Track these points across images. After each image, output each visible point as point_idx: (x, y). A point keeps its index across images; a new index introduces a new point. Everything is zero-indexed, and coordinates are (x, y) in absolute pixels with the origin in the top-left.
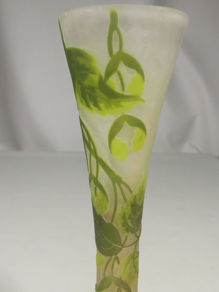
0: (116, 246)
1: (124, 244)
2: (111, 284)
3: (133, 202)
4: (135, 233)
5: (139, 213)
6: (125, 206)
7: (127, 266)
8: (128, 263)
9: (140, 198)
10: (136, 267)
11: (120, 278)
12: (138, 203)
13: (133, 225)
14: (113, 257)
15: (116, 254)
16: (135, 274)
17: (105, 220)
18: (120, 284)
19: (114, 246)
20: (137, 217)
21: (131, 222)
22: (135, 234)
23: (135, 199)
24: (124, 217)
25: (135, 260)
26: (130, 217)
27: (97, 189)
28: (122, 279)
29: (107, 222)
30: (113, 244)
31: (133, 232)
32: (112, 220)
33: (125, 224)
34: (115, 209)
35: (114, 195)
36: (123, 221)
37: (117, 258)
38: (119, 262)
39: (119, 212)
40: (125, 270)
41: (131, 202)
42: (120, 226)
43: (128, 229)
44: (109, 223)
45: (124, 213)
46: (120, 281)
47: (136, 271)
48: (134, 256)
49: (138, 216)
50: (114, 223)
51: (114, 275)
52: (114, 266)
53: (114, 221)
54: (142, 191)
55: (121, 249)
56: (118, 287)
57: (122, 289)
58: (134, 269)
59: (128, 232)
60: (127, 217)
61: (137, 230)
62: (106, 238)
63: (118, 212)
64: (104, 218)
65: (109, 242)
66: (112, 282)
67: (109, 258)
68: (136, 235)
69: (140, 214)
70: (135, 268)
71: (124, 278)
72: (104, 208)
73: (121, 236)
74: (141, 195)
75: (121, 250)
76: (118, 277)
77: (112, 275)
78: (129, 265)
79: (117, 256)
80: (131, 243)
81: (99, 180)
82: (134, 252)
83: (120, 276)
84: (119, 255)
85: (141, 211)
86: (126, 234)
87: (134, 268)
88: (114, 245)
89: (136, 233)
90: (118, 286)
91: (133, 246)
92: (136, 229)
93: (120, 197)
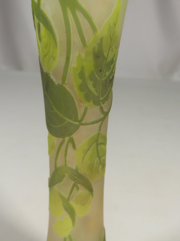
0: (71, 121)
1: (82, 120)
2: (64, 176)
3: (96, 50)
4: (100, 105)
5: (107, 74)
6: (83, 55)
7: (86, 153)
8: (89, 149)
9: (110, 47)
10: (102, 157)
11: (76, 170)
12: (106, 54)
13: (96, 91)
14: (67, 139)
15: (70, 134)
16: (99, 167)
17: (54, 80)
18: (76, 177)
19: (67, 122)
20: (103, 79)
21: (94, 86)
22: (99, 107)
23: (100, 45)
24: (81, 75)
25: (99, 146)
26: (92, 77)
27: (41, 25)
28: (79, 172)
29: (56, 83)
30: (66, 119)
31: (97, 102)
32: (64, 79)
33: (83, 87)
34: (68, 59)
35: (65, 33)
36: (80, 81)
37: (72, 141)
38: (74, 147)
39: (74, 64)
40: (83, 159)
41: (94, 48)
42: (76, 89)
43: (88, 97)
44: (59, 84)
45: (83, 68)
46: (76, 174)
47: (100, 163)
48: (97, 140)
49: (105, 78)
50: (67, 84)
51: (69, 165)
52: (68, 151)
53: (66, 80)
54: (114, 34)
55: (77, 127)
56: (73, 182)
57: (79, 185)
58: (97, 159)
59: (89, 102)
60: (87, 74)
61: (103, 101)
62: (56, 111)
63: (72, 65)
64: (52, 77)
65: (61, 115)
66: (66, 174)
67: (61, 139)
68: (101, 108)
69: (109, 76)
70: (100, 158)
71: (83, 171)
72: (52, 58)
73: (77, 108)
74: (111, 40)
75: (78, 129)
76: (74, 167)
77: (66, 164)
78: (89, 153)
79: (71, 137)
80: (93, 119)
81: (42, 7)
82: (99, 134)
83: (77, 166)
84: (74, 136)
85: (111, 70)
86: (87, 104)
87: (97, 157)
88: (68, 120)
89: (102, 105)
90: (73, 180)
91: (97, 125)
92: (101, 99)
93: (75, 38)
